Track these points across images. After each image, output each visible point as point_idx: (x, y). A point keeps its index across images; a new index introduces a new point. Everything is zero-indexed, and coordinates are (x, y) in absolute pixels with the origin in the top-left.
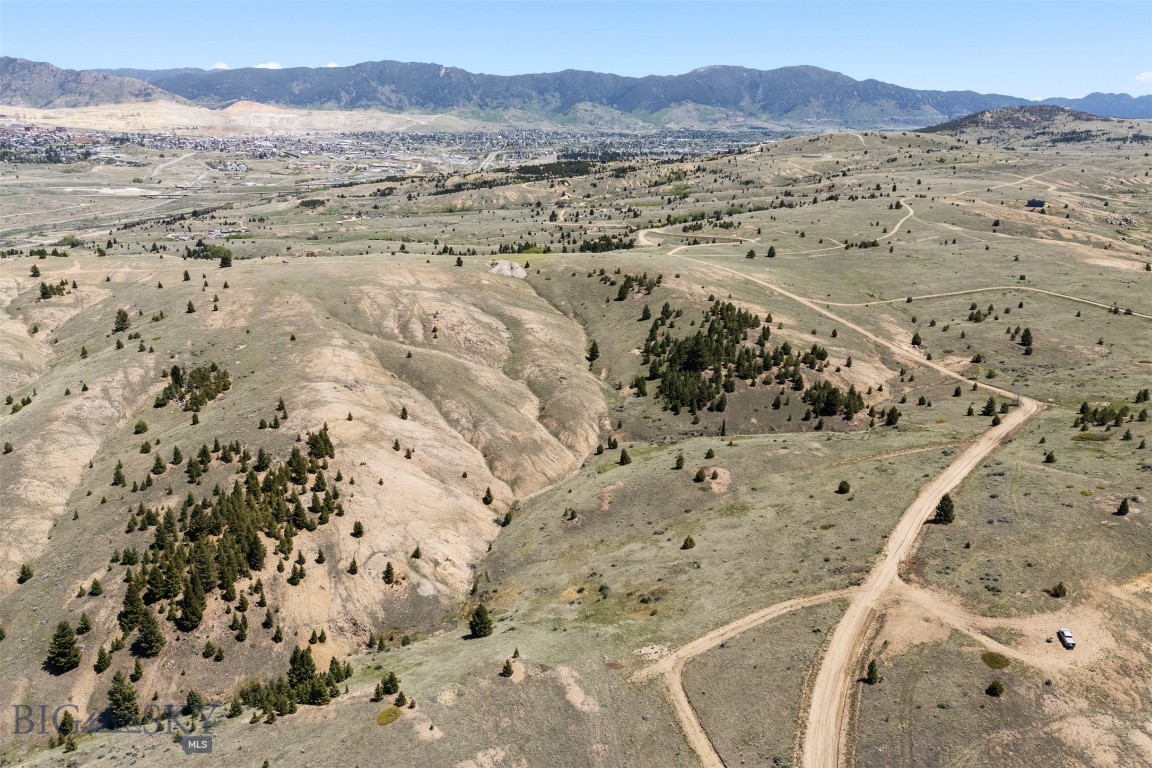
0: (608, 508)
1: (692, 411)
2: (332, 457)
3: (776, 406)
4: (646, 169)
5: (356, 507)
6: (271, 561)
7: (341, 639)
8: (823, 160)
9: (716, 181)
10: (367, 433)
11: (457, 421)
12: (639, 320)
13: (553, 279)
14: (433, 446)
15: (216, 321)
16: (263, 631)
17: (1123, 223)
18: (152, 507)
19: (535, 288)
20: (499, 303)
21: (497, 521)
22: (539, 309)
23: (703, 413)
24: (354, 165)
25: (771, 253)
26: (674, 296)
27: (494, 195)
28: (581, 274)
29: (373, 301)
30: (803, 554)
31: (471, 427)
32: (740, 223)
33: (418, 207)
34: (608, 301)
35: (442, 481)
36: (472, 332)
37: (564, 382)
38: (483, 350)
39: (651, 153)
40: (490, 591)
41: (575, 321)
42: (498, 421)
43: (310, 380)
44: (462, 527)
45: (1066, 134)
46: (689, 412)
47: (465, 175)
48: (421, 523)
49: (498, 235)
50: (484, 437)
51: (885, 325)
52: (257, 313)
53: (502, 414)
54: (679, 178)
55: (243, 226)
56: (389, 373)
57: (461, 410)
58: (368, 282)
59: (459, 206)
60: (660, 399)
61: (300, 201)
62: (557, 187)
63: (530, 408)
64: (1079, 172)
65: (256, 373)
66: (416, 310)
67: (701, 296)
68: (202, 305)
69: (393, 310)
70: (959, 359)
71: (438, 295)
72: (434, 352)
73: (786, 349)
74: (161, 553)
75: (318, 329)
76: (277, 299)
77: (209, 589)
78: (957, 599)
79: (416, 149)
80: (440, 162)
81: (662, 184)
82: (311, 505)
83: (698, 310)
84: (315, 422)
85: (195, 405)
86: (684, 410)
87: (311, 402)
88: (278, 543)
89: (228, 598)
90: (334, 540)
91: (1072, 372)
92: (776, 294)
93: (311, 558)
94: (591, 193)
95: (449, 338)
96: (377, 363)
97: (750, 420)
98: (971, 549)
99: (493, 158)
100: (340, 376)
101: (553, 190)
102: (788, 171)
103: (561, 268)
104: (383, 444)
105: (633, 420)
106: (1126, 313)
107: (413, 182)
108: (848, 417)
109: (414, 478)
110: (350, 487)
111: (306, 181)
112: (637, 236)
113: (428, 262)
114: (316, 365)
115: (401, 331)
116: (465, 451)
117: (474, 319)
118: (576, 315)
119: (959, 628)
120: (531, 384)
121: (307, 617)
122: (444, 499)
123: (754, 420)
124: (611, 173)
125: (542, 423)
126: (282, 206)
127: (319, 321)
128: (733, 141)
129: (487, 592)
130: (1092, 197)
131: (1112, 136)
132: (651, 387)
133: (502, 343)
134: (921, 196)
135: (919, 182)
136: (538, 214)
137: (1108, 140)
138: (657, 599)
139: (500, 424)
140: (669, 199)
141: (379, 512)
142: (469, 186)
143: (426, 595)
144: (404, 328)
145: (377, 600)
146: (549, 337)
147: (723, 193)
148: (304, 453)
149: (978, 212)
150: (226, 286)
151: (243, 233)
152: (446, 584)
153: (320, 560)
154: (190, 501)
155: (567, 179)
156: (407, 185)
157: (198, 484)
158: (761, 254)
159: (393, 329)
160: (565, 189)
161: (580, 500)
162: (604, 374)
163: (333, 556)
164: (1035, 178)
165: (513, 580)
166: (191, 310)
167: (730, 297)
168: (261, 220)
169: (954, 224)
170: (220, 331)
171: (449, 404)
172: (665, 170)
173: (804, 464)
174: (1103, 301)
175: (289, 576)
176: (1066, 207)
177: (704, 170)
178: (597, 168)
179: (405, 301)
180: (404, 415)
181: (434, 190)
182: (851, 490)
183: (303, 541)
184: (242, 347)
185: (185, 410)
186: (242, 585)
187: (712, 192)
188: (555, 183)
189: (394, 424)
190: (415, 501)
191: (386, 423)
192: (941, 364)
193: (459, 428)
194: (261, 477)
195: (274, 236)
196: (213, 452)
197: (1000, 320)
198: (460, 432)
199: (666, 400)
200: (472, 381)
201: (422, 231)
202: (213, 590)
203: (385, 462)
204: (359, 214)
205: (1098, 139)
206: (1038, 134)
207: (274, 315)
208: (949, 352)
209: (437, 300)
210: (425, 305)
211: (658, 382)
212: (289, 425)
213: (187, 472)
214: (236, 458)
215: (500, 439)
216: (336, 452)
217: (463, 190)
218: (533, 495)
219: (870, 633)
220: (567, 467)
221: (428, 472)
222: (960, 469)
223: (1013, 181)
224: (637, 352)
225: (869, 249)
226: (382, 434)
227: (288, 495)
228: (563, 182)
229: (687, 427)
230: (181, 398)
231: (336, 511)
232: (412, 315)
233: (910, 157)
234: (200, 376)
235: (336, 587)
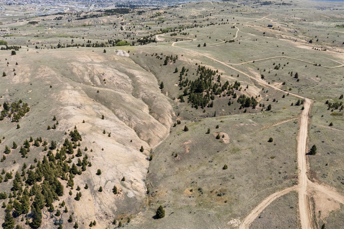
0: (188, 152)
1: (202, 108)
2: (81, 140)
3: (229, 104)
4: (148, 12)
5: (96, 162)
6: (66, 191)
7: (102, 222)
8: (202, 10)
9: (171, 16)
10: (92, 127)
11: (122, 118)
12: (174, 73)
13: (140, 57)
14: (117, 130)
15: (16, 80)
16: (69, 224)
17: (295, 32)
18: (8, 171)
19: (134, 60)
20: (124, 68)
21: (147, 159)
22: (138, 69)
23: (206, 108)
24: (45, 8)
25: (205, 45)
26: (184, 63)
27: (99, 20)
28: (149, 55)
29: (78, 69)
30: (270, 170)
31: (128, 120)
32: (189, 33)
33: (72, 24)
34: (161, 65)
35: (124, 145)
36: (118, 81)
37: (156, 98)
38: (123, 87)
39: (145, 6)
40: (155, 192)
41: (151, 73)
42: (137, 117)
43: (63, 105)
44: (137, 164)
45: (265, 2)
46: (201, 108)
47: (87, 13)
48: (121, 165)
49: (104, 35)
50: (134, 124)
51: (251, 71)
52: (33, 76)
53: (138, 114)
54: (159, 15)
55: (8, 32)
56: (92, 100)
57: (123, 113)
58: (74, 61)
59: (87, 24)
60: (189, 103)
61: (28, 22)
62: (120, 18)
63: (146, 110)
64: (277, 15)
65: (39, 103)
66: (95, 72)
67: (192, 63)
68: (9, 73)
69: (86, 72)
70: (278, 83)
71: (101, 65)
72: (107, 89)
73: (227, 83)
74: (17, 192)
75: (60, 82)
76: (39, 69)
77: (42, 208)
78: (334, 189)
79: (66, 2)
80: (75, 7)
81: (154, 17)
82: (77, 163)
83: (194, 68)
84: (70, 125)
85: (16, 119)
86: (199, 107)
87: (66, 116)
88: (67, 182)
89: (51, 210)
90: (90, 177)
91: (314, 87)
92: (214, 61)
93: (82, 187)
94: (131, 20)
95: (110, 83)
96: (86, 95)
97: (222, 110)
98: (328, 166)
99: (93, 6)
100: (74, 103)
101: (118, 18)
102: (193, 14)
103: (141, 53)
104: (99, 131)
105: (183, 112)
106: (319, 66)
107: (68, 15)
108: (254, 108)
109: (114, 145)
110: (91, 153)
111: (28, 14)
112: (155, 37)
113: (93, 51)
114: (63, 99)
115: (91, 81)
116: (128, 130)
117: (117, 74)
118: (151, 71)
119: (342, 203)
120: (143, 100)
121: (86, 215)
122: (127, 153)
123: (223, 110)
124: (137, 13)
125: (151, 115)
126: (21, 24)
127: (59, 78)
128: (170, 2)
129: (153, 193)
130: (283, 24)
131: (277, 3)
132: (186, 98)
133: (129, 84)
134: (238, 24)
135: (234, 18)
136: (116, 27)
137: (276, 4)
138: (224, 194)
139: (138, 118)
140: (158, 23)
141: (105, 163)
142: (89, 17)
143: (131, 197)
144: (92, 79)
145: (113, 202)
146: (145, 81)
147: (175, 21)
148: (70, 140)
149: (257, 29)
150: (17, 64)
151: (9, 34)
152: (137, 191)
153: (86, 188)
154: (25, 167)
155: (122, 15)
156: (66, 16)
157: (27, 157)
158: (202, 45)
159: (88, 80)
160: (122, 18)
161: (175, 147)
162: (167, 94)
163: (91, 185)
164: (266, 17)
165: (161, 185)
166: (4, 75)
167: (202, 63)
168: (15, 29)
169: (252, 33)
170: (19, 84)
171: (118, 111)
172: (154, 12)
173: (252, 129)
174: (310, 61)
175: (75, 196)
176: (279, 27)
177: (167, 13)
178: (131, 11)
179: (90, 68)
180: (103, 118)
181: (77, 18)
182: (274, 141)
183: (77, 179)
184: (30, 91)
185: (12, 122)
186: (56, 204)
187: (171, 20)
188: (119, 16)
189: (100, 122)
190: (117, 156)
191: (97, 122)
192: (273, 85)
193: (124, 120)
194: (54, 152)
195: (21, 35)
196: (30, 142)
197: (284, 69)
198: (124, 122)
199: (192, 104)
200: (124, 101)
201: (76, 33)
202: (44, 208)
203: (101, 141)
204: (52, 27)
205: (273, 4)
206: (257, 2)
207: (40, 76)
208: (274, 81)
209: (102, 68)
210: (98, 70)
211: (187, 97)
212: (60, 127)
213: (20, 152)
214: (41, 144)
215: (139, 124)
216: (82, 137)
217: (87, 18)
218: (156, 146)
219: (311, 207)
220: (165, 133)
221: (117, 141)
222: (304, 130)
223: (260, 19)
224: (177, 85)
225: (232, 43)
226: (97, 127)
227: (67, 159)
228: (121, 16)
229: (202, 114)
230: (10, 116)
231: (88, 164)
232: (94, 74)
233: (228, 9)
234: (16, 106)
235: (95, 199)
